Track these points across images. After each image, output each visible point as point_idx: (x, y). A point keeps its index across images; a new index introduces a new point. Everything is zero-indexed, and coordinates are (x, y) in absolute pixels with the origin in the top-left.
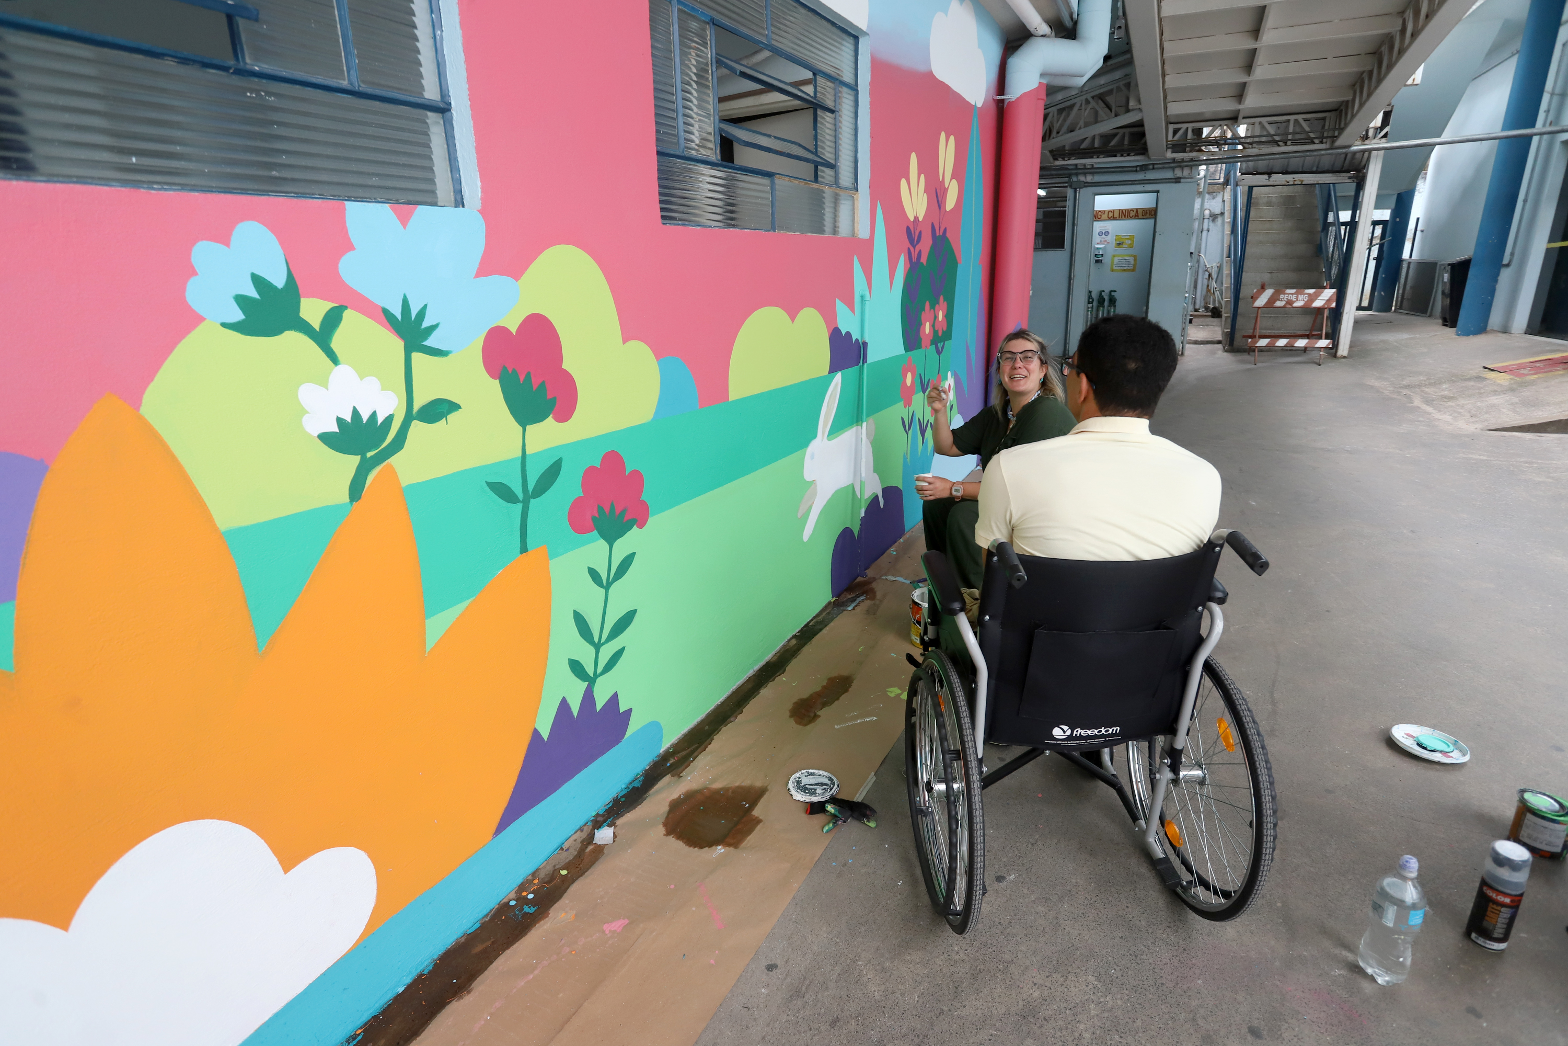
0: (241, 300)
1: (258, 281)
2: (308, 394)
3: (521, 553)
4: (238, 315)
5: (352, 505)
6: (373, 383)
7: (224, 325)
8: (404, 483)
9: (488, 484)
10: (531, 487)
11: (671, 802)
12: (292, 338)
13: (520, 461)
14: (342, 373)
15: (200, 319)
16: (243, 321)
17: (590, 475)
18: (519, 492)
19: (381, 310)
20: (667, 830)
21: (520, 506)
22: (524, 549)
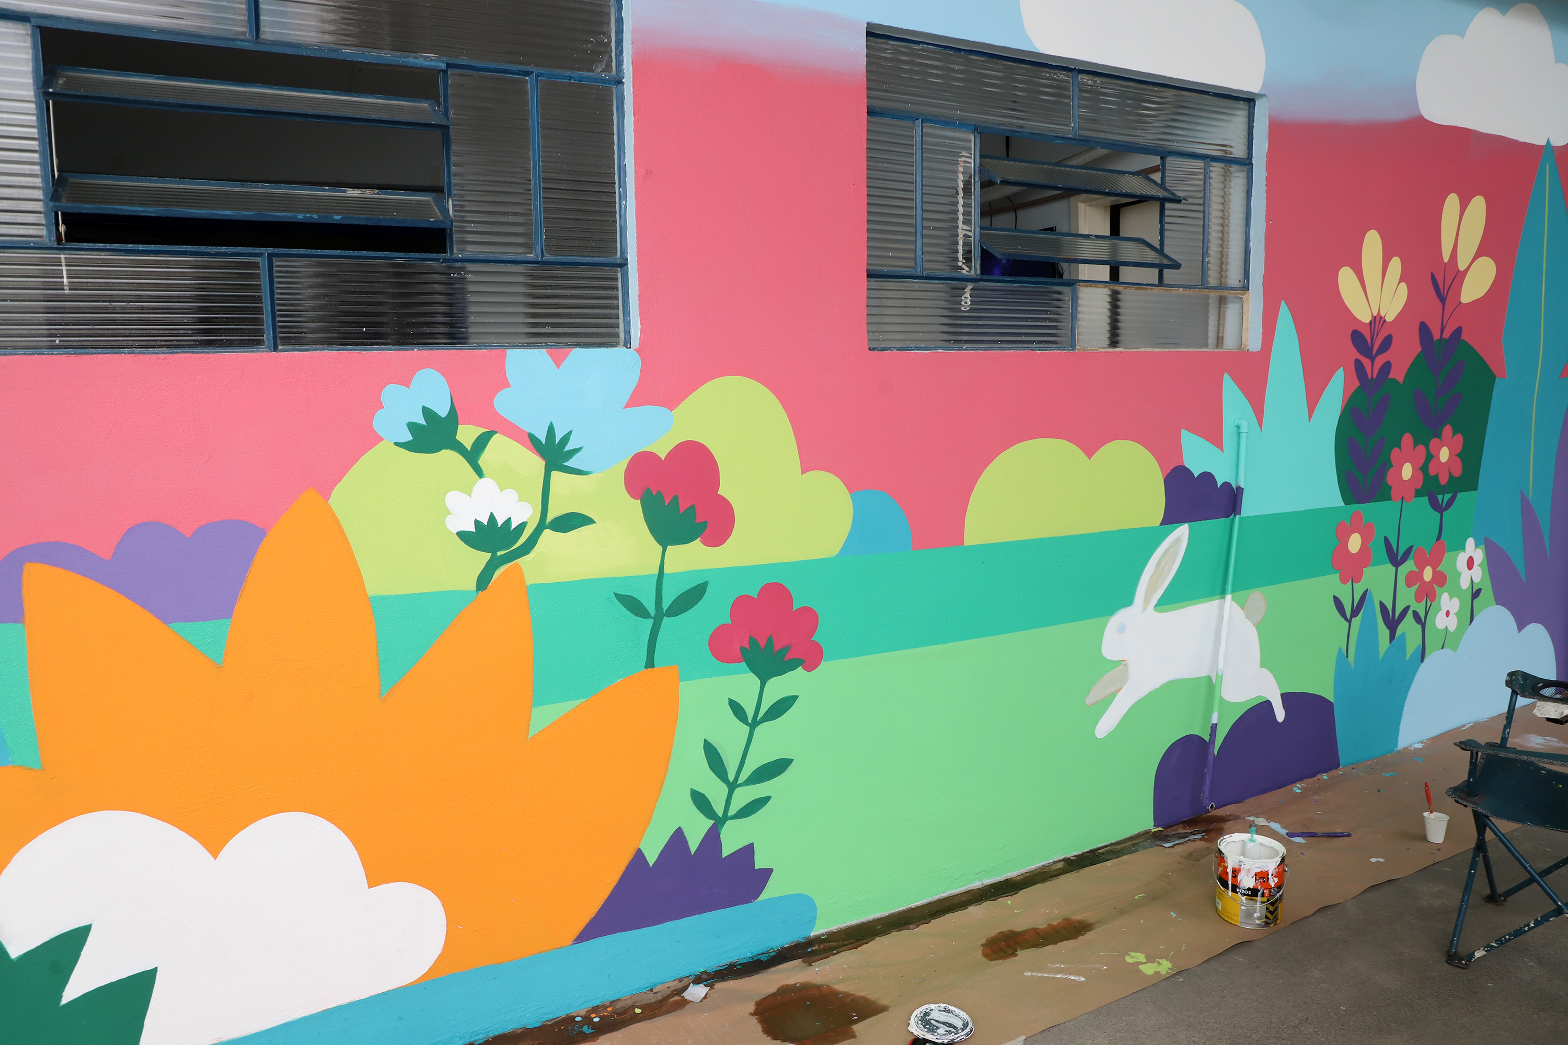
0: (412, 427)
1: (427, 412)
2: (454, 499)
3: (646, 667)
4: (408, 437)
5: (477, 593)
6: (511, 495)
7: (396, 444)
8: (528, 582)
9: (616, 595)
10: (666, 605)
11: (782, 986)
12: (448, 456)
13: (656, 578)
14: (485, 485)
15: (381, 439)
16: (411, 441)
17: (741, 605)
18: (651, 609)
19: (527, 434)
20: (756, 1009)
21: (650, 623)
22: (650, 664)
